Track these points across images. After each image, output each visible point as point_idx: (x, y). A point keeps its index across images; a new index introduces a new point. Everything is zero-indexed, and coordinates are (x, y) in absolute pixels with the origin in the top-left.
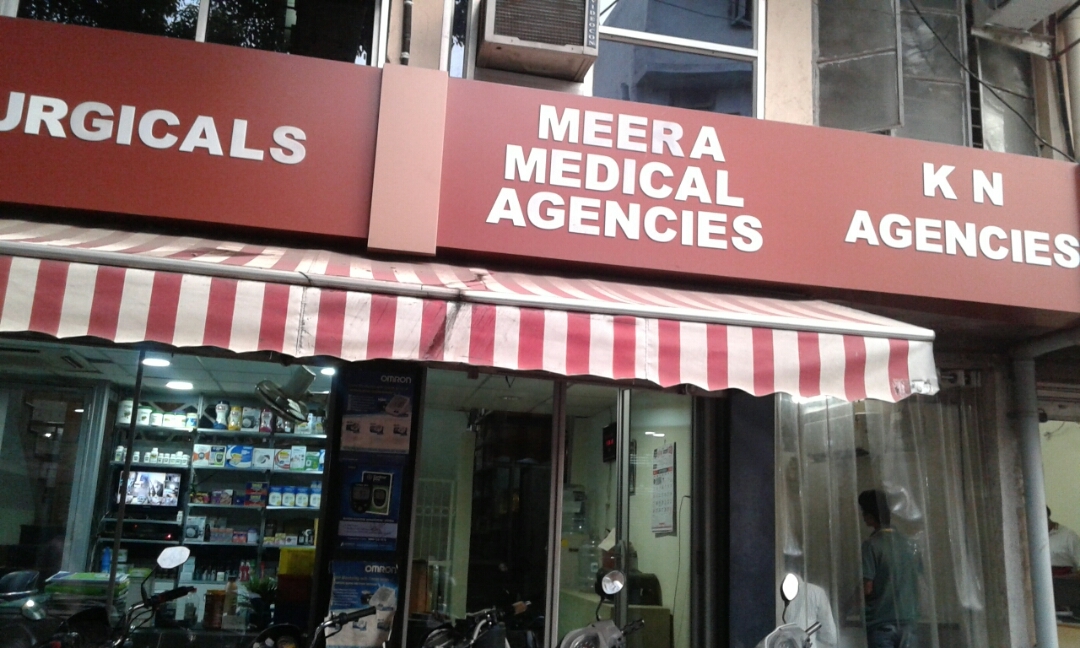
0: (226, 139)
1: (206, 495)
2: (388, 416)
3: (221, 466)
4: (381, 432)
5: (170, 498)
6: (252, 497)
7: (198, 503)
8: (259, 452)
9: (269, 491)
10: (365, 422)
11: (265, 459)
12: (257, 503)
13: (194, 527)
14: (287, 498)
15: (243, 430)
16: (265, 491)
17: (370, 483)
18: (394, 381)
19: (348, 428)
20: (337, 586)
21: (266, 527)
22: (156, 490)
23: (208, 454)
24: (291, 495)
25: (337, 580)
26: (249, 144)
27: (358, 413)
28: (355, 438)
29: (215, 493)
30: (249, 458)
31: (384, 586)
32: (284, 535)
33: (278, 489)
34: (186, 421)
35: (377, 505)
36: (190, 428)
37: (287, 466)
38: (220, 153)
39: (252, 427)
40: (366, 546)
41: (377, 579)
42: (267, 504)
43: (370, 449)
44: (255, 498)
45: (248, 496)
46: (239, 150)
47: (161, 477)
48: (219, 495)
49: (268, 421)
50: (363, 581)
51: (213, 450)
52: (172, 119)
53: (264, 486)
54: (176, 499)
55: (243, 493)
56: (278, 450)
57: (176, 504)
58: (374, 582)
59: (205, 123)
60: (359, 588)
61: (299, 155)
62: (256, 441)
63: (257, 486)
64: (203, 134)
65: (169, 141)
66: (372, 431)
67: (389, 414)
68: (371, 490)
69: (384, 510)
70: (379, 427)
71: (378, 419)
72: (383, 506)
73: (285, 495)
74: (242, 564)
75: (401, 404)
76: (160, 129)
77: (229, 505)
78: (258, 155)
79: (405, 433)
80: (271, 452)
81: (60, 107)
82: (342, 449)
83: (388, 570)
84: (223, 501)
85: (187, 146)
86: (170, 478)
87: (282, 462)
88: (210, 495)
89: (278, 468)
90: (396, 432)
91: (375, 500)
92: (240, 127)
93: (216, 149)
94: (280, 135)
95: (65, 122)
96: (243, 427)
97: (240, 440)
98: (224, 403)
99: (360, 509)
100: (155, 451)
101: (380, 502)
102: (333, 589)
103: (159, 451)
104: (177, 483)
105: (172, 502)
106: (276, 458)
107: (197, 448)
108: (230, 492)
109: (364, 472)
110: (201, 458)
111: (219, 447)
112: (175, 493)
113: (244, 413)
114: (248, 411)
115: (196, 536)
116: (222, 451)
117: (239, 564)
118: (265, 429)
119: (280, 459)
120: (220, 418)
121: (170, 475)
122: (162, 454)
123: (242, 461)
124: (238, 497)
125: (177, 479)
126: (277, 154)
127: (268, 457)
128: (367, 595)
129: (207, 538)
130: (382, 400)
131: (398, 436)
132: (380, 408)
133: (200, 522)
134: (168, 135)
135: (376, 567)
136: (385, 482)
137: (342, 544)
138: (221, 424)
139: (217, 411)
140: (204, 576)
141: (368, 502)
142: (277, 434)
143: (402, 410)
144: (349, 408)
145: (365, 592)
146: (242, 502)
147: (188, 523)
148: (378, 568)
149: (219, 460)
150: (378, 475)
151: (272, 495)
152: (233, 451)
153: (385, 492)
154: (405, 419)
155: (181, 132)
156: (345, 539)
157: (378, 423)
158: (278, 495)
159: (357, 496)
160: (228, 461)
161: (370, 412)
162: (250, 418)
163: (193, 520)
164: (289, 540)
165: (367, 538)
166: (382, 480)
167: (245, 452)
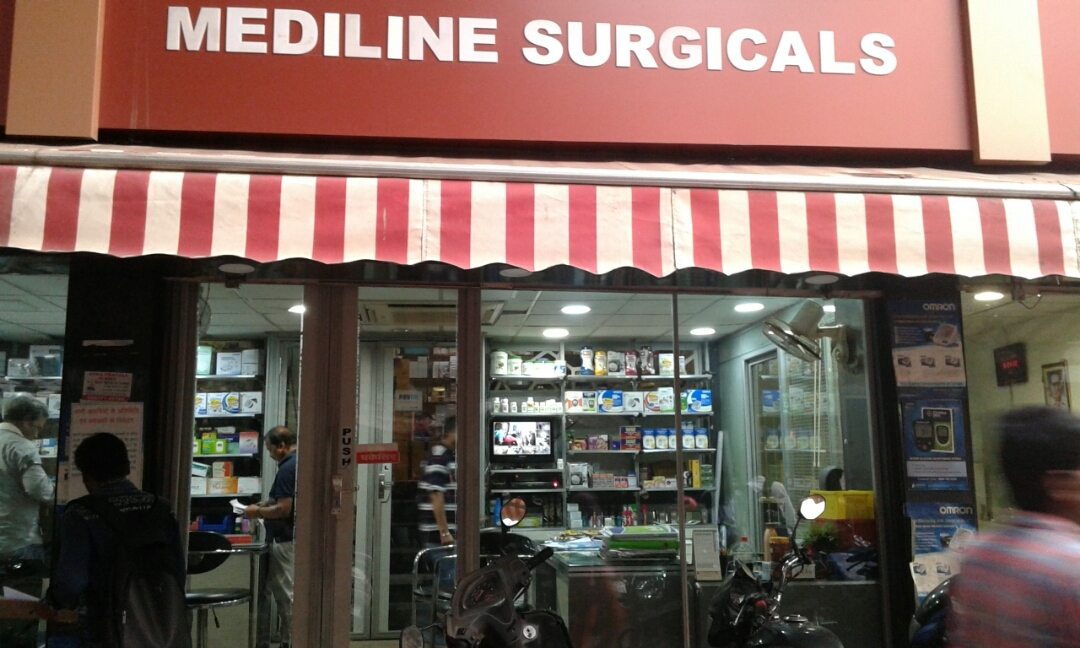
0: (815, 55)
1: (583, 441)
2: (936, 348)
3: (594, 411)
4: (933, 365)
5: (543, 447)
6: (628, 442)
7: (577, 449)
8: (629, 396)
9: (643, 435)
10: (915, 354)
11: (634, 403)
12: (633, 447)
13: (578, 474)
14: (660, 440)
15: (610, 374)
16: (638, 434)
17: (930, 420)
18: (937, 309)
19: (900, 362)
20: (918, 530)
21: (641, 472)
22: (530, 439)
23: (581, 400)
24: (664, 437)
25: (917, 524)
26: (839, 58)
27: (908, 346)
28: (909, 373)
29: (591, 439)
30: (619, 402)
31: (961, 528)
32: (663, 478)
33: (651, 432)
34: (555, 368)
35: (942, 443)
36: (560, 374)
37: (657, 409)
38: (812, 70)
39: (618, 371)
40: (936, 487)
41: (953, 521)
42: (642, 447)
43: (925, 383)
44: (630, 441)
45: (624, 441)
46: (829, 64)
47: (532, 426)
48: (595, 441)
49: (633, 364)
50: (940, 523)
51: (584, 396)
52: (759, 38)
53: (637, 429)
54: (549, 448)
55: (618, 438)
56: (646, 393)
57: (549, 452)
58: (950, 524)
59: (791, 38)
60: (937, 531)
61: (890, 64)
62: (626, 386)
63: (631, 430)
64: (791, 51)
65: (758, 62)
66: (924, 364)
67: (938, 345)
68: (933, 428)
69: (949, 448)
70: (930, 359)
71: (926, 351)
72: (948, 443)
73: (659, 438)
74: (625, 509)
75: (948, 334)
76: (749, 50)
77: (607, 451)
78: (849, 68)
79: (958, 365)
80: (639, 395)
81: (647, 35)
82: (899, 385)
83: (963, 510)
84: (599, 446)
85: (778, 66)
86: (540, 427)
87: (652, 405)
88: (587, 441)
89: (648, 412)
90: (948, 363)
91: (939, 437)
92: (827, 39)
93: (807, 66)
94: (868, 43)
95: (655, 50)
96: (610, 371)
97: (608, 385)
98: (588, 348)
99: (925, 447)
100: (530, 400)
101: (944, 439)
102: (914, 534)
103: (535, 401)
104: (547, 431)
105: (545, 450)
106: (645, 401)
107: (570, 395)
108: (605, 437)
109: (923, 409)
110: (575, 405)
111: (590, 393)
112: (547, 441)
113: (610, 358)
114: (612, 355)
115: (581, 483)
116: (593, 396)
117: (622, 510)
118: (631, 373)
119: (650, 402)
120: (587, 363)
121: (541, 423)
122: (537, 403)
123: (614, 406)
124: (615, 443)
125: (547, 427)
126: (868, 65)
127: (637, 400)
128: (946, 537)
129: (590, 485)
130: (928, 330)
131: (951, 368)
132: (927, 339)
133: (583, 468)
134: (758, 56)
135: (950, 508)
136: (946, 418)
137: (913, 486)
138: (589, 370)
139: (583, 356)
140: (591, 523)
141: (932, 439)
142: (644, 377)
143: (950, 341)
144: (897, 341)
145: (943, 535)
146: (618, 448)
147: (571, 470)
148: (952, 509)
149: (592, 406)
150: (938, 411)
151: (645, 438)
152: (604, 396)
153: (947, 429)
154: (956, 348)
155: (770, 50)
156: (915, 480)
157: (928, 355)
158: (651, 438)
159: (919, 434)
160: (600, 406)
161: (918, 344)
162: (615, 362)
163: (575, 467)
164: (669, 483)
165: (937, 478)
166: (942, 415)
167: (615, 397)
